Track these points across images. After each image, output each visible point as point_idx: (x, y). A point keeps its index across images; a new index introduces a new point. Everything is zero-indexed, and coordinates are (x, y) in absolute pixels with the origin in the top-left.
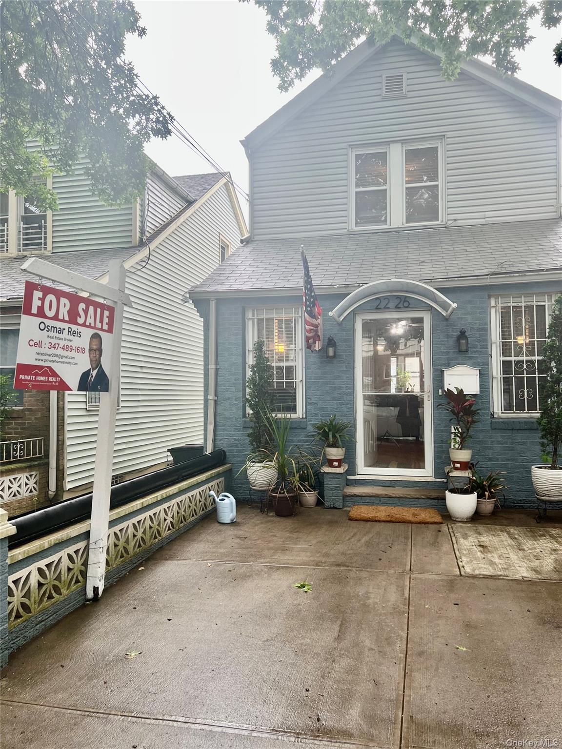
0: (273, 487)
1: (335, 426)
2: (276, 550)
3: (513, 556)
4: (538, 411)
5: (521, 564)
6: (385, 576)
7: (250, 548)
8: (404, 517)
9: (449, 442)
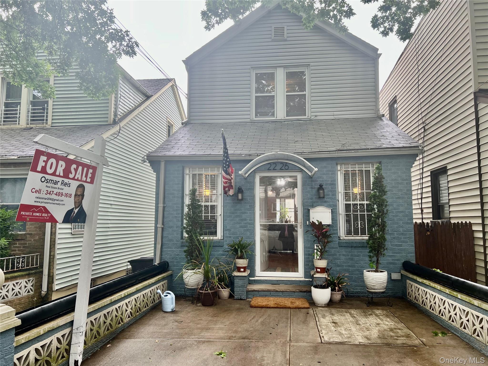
0: (200, 286)
1: (242, 245)
2: (202, 329)
3: (354, 329)
4: (367, 235)
5: (358, 334)
6: (274, 345)
7: (185, 329)
8: (286, 304)
9: (313, 255)
